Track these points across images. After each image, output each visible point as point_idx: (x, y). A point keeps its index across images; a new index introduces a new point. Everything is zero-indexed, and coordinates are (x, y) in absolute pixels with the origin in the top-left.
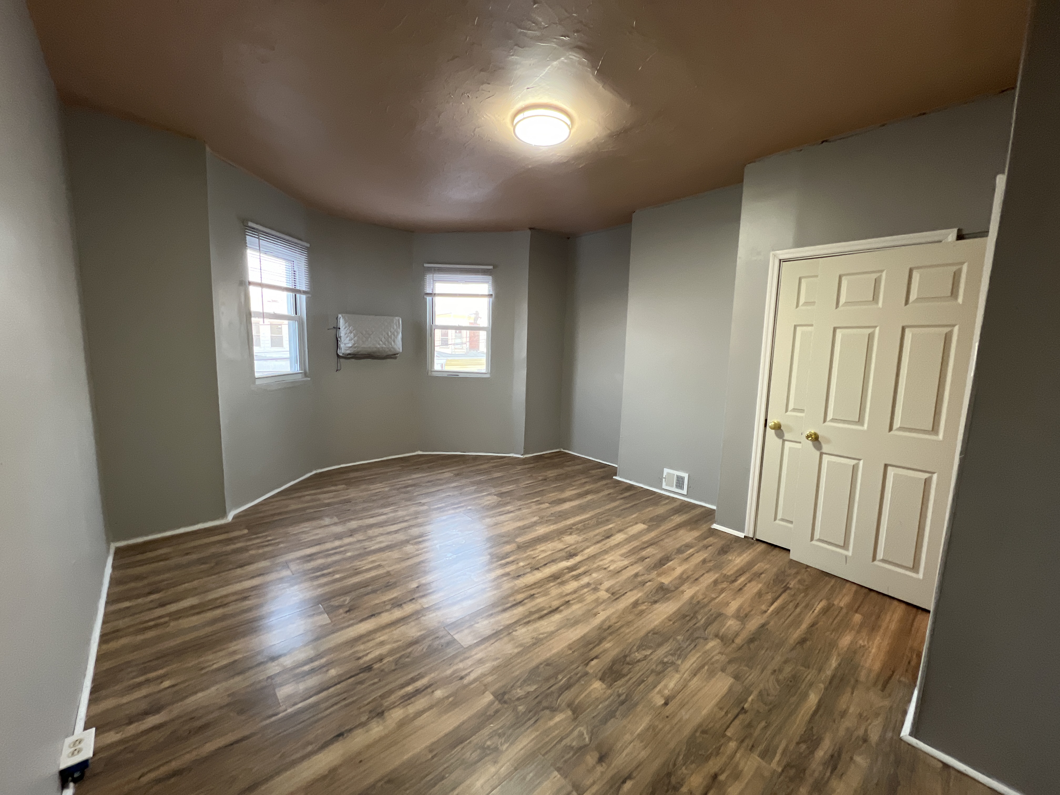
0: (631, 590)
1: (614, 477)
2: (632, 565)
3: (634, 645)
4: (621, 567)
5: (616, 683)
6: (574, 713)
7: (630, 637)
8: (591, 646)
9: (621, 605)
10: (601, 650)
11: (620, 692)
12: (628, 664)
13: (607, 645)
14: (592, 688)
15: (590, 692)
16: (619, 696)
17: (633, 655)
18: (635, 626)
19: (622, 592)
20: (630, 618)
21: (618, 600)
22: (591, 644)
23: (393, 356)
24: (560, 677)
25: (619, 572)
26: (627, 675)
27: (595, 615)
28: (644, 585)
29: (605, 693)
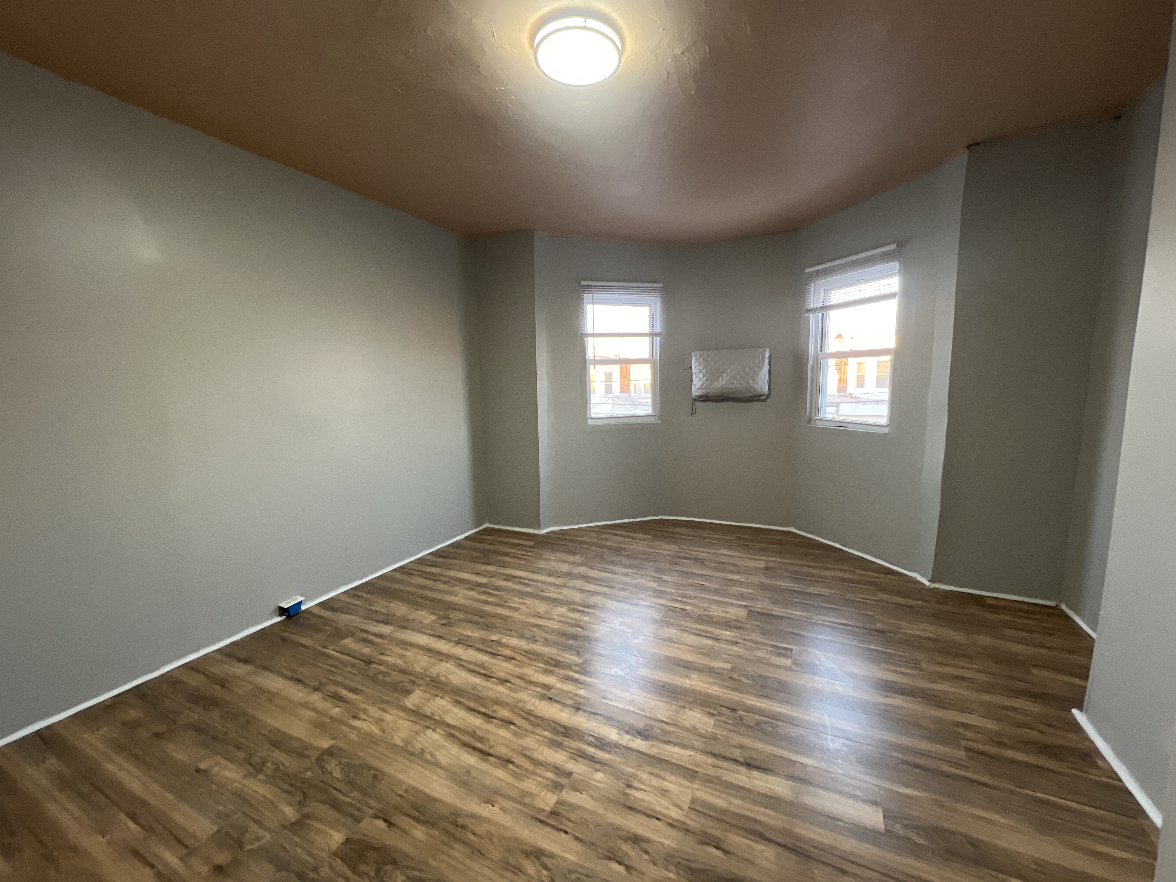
0: (577, 838)
1: (1075, 711)
2: (671, 825)
3: (421, 871)
4: (653, 810)
5: (338, 860)
6: (294, 824)
7: (442, 861)
8: (415, 813)
9: (526, 832)
10: (406, 827)
11: (322, 869)
12: (378, 871)
13: (419, 832)
14: (332, 832)
15: (325, 833)
16: (315, 869)
17: (398, 873)
18: (474, 865)
19: (567, 825)
20: (495, 853)
21: (538, 824)
22: (419, 812)
23: (755, 398)
24: (355, 794)
25: (630, 808)
26: (355, 873)
27: (488, 802)
28: (609, 859)
29: (322, 850)
